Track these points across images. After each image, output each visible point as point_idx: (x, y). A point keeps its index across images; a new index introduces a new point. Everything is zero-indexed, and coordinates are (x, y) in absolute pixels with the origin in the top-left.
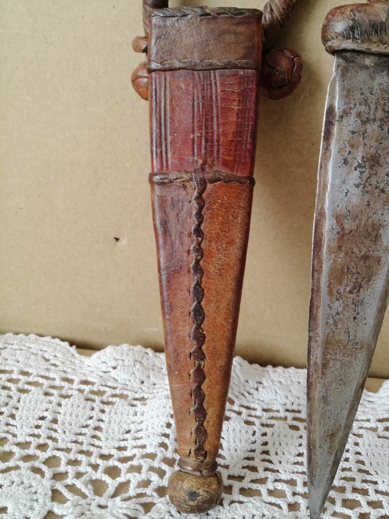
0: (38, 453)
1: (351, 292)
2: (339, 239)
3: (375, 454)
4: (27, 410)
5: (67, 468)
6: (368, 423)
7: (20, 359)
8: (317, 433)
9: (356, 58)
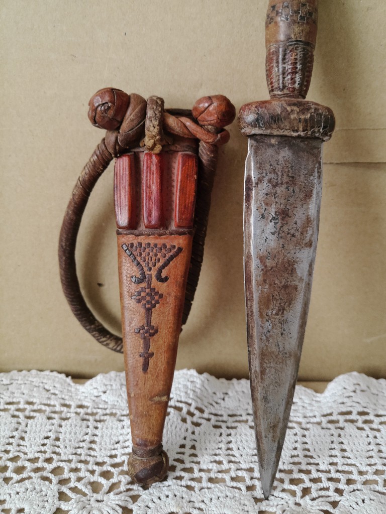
0: (46, 465)
1: (277, 314)
2: (263, 274)
3: (319, 442)
4: (34, 433)
5: (69, 475)
6: (314, 418)
7: (25, 392)
8: (262, 426)
9: (264, 139)
